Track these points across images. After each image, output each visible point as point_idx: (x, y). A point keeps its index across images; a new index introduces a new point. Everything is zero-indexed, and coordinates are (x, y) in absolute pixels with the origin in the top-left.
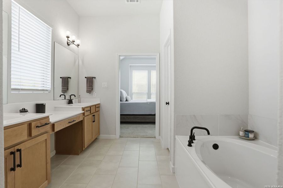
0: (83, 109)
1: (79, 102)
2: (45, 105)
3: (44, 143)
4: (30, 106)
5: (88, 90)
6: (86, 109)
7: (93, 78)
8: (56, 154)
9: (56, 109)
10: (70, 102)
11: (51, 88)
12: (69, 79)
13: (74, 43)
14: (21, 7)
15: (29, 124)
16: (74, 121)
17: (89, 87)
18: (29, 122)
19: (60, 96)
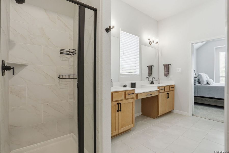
0: (159, 88)
1: (159, 83)
2: (135, 84)
3: (132, 104)
4: (128, 84)
5: (166, 74)
6: (160, 88)
7: (169, 65)
8: (142, 115)
9: (142, 87)
10: (152, 83)
11: (140, 73)
12: (152, 67)
13: (154, 42)
14: (124, 32)
15: (125, 92)
16: (150, 95)
17: (166, 72)
18: (125, 91)
19: (146, 79)
